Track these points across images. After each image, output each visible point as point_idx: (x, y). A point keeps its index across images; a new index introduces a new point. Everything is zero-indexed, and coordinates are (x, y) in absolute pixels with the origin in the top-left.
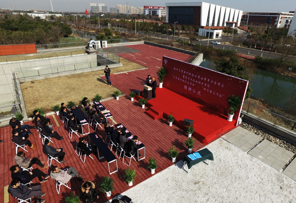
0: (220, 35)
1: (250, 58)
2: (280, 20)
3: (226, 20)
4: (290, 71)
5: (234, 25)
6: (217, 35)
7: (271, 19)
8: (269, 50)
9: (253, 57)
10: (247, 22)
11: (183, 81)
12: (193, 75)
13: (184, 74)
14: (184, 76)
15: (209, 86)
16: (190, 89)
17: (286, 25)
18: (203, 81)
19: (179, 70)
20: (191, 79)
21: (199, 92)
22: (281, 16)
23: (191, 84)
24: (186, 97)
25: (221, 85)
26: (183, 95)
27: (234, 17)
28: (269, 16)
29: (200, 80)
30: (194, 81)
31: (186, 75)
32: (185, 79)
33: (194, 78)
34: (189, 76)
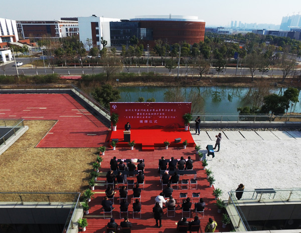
2: (59, 29)
4: (118, 82)
5: (12, 39)
6: (7, 57)
11: (138, 117)
12: (148, 110)
13: (138, 112)
14: (138, 114)
15: (163, 114)
16: (146, 121)
17: (67, 34)
18: (159, 112)
19: (131, 110)
20: (147, 114)
21: (155, 121)
22: (59, 24)
23: (146, 117)
24: (144, 129)
25: (173, 110)
26: (139, 128)
27: (7, 29)
28: (45, 24)
29: (155, 112)
30: (149, 114)
31: (139, 112)
32: (139, 115)
33: (149, 112)
34: (144, 112)
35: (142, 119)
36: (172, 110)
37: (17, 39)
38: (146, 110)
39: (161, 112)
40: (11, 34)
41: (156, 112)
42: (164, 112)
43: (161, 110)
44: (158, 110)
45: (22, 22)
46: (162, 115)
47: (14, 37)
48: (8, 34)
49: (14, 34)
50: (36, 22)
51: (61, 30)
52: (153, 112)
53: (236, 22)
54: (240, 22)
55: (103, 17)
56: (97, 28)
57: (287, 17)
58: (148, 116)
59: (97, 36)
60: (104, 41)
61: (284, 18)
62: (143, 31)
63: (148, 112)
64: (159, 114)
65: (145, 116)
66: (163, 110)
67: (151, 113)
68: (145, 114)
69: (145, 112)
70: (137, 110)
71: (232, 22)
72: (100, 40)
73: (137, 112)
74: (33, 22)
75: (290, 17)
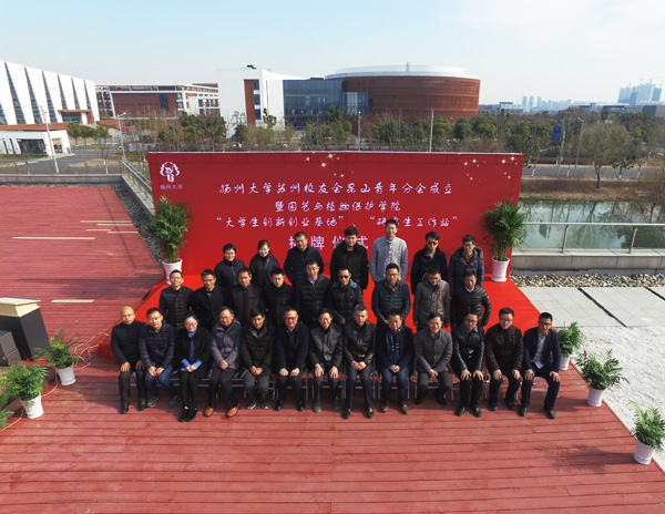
0: (66, 145)
2: (185, 101)
3: (58, 106)
5: (84, 117)
6: (58, 148)
7: (165, 99)
10: (113, 109)
11: (280, 222)
12: (323, 189)
13: (282, 197)
14: (279, 206)
15: (395, 206)
16: (318, 242)
17: (201, 111)
18: (373, 196)
19: (247, 188)
20: (318, 206)
22: (184, 92)
23: (319, 222)
25: (442, 188)
27: (76, 98)
28: (158, 92)
29: (358, 196)
30: (331, 206)
32: (286, 214)
33: (330, 196)
34: (306, 196)
36: (435, 189)
37: (97, 118)
38: (316, 188)
39: (385, 195)
41: (364, 199)
42: (398, 196)
43: (386, 188)
44: (372, 186)
46: (389, 214)
47: (89, 114)
48: (77, 107)
49: (89, 107)
51: (188, 103)
52: (350, 199)
53: (531, 98)
54: (539, 99)
55: (269, 70)
56: (255, 92)
57: (628, 89)
59: (256, 107)
60: (271, 117)
61: (622, 91)
62: (353, 99)
63: (324, 199)
64: (377, 207)
65: (312, 215)
66: (393, 187)
67: (338, 199)
68: (311, 206)
69: (313, 198)
70: (274, 188)
71: (525, 99)
72: (263, 114)
73: (275, 196)
74: (133, 88)
75: (634, 88)
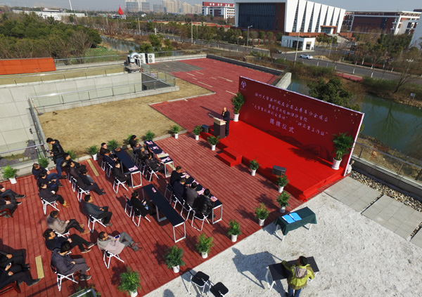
0: (312, 46)
1: (356, 79)
2: (399, 23)
3: (321, 24)
4: (412, 98)
5: (332, 30)
6: (308, 46)
7: (386, 21)
8: (382, 68)
9: (361, 78)
10: (351, 26)
11: (269, 112)
12: (283, 104)
13: (271, 103)
14: (270, 106)
15: (305, 119)
16: (278, 124)
17: (407, 30)
18: (298, 113)
19: (262, 96)
20: (281, 110)
21: (291, 129)
22: (400, 17)
23: (280, 116)
24: (273, 135)
25: (324, 118)
26: (268, 132)
27: (332, 19)
28: (383, 16)
29: (294, 111)
30: (284, 112)
31: (273, 104)
32: (271, 109)
33: (285, 108)
35: (273, 117)
36: (321, 117)
37: (339, 31)
38: (281, 103)
39: (303, 114)
40: (334, 24)
42: (307, 116)
43: (303, 111)
44: (299, 109)
45: (356, 13)
46: (303, 122)
47: (335, 29)
48: (331, 24)
49: (337, 25)
50: (372, 13)
51: (400, 25)
52: (291, 111)
58: (283, 115)
63: (283, 108)
64: (299, 118)
65: (278, 113)
66: (306, 112)
67: (287, 110)
68: (279, 110)
69: (279, 107)
70: (269, 99)
73: (269, 102)
74: (368, 13)
